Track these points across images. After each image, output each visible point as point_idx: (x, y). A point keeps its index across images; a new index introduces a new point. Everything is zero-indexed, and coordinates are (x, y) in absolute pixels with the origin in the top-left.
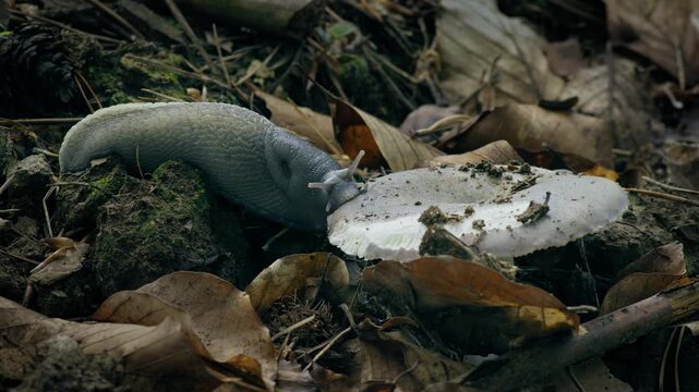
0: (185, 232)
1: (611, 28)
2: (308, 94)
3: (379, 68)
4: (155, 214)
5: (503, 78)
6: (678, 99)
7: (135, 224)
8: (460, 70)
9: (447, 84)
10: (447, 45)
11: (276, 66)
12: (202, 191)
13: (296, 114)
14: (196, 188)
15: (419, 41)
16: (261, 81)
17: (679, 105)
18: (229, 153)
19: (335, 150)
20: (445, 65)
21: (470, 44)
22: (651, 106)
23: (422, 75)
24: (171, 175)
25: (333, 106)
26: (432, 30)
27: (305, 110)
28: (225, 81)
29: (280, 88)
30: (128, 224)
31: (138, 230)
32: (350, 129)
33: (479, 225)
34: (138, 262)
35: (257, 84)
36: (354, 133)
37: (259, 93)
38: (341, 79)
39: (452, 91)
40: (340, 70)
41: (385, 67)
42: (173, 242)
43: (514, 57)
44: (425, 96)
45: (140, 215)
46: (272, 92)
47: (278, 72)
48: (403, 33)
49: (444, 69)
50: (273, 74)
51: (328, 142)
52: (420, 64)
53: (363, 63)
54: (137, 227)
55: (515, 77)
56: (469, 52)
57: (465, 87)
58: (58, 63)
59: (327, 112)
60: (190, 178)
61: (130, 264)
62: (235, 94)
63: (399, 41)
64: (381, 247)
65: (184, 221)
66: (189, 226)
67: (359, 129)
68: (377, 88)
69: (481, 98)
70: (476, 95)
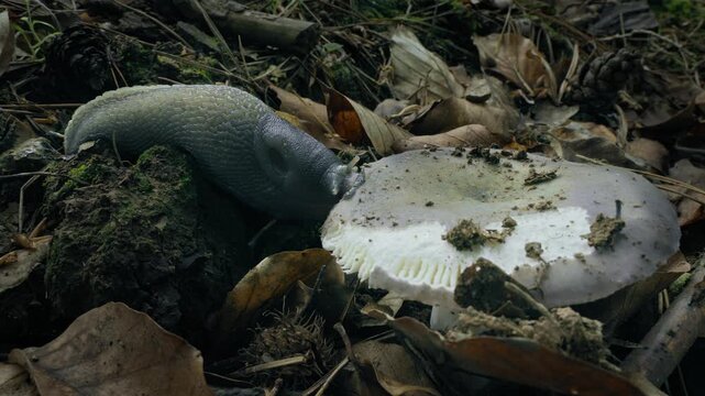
0: (155, 234)
1: (481, 60)
2: (310, 90)
3: (357, 74)
4: (117, 213)
5: (431, 84)
6: (530, 99)
7: (93, 225)
8: (405, 79)
9: (397, 87)
10: (397, 64)
11: (286, 69)
12: (187, 179)
13: (300, 102)
14: (182, 175)
15: (380, 60)
16: (276, 80)
17: (532, 102)
18: (217, 138)
19: (328, 129)
20: (396, 76)
21: (410, 64)
22: (512, 103)
23: (384, 81)
24: (155, 161)
25: (327, 96)
26: (388, 54)
27: (307, 100)
28: (247, 78)
29: (290, 85)
30: (85, 225)
31: (95, 233)
32: (341, 113)
33: (533, 251)
34: (88, 277)
35: (273, 82)
36: (343, 117)
37: (272, 87)
38: (332, 80)
39: (399, 92)
40: (332, 74)
41: (360, 75)
42: (137, 247)
43: (437, 71)
44: (386, 93)
45: (100, 213)
46: (284, 88)
47: (289, 73)
48: (371, 55)
49: (396, 78)
50: (285, 74)
51: (324, 125)
52: (382, 73)
53: (347, 70)
54: (95, 228)
55: (437, 84)
56: (410, 68)
57: (409, 89)
58: (88, 55)
59: (322, 102)
60: (176, 164)
61: (81, 278)
62: (254, 87)
63: (368, 60)
64: (392, 275)
65: (156, 219)
66: (161, 226)
67: (347, 114)
68: (355, 88)
69: (419, 96)
70: (416, 94)
